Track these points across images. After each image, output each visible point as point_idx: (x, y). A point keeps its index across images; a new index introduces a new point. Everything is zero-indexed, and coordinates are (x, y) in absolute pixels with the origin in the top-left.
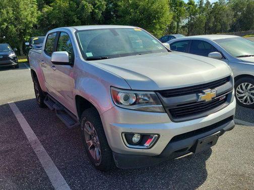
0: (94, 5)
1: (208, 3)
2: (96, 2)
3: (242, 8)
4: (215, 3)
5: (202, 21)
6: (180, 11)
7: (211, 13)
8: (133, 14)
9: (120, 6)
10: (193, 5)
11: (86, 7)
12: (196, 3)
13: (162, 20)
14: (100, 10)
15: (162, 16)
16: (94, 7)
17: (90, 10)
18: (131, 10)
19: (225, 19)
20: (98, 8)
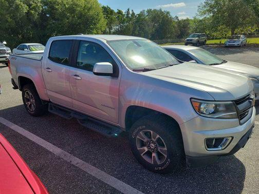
0: (29, 5)
1: (133, 14)
2: (31, 2)
3: (159, 21)
4: (138, 14)
5: (129, 29)
6: (112, 19)
7: (136, 22)
8: (71, 18)
9: (57, 9)
10: (122, 14)
11: (20, 7)
12: (123, 13)
13: (98, 26)
14: (36, 11)
15: (98, 23)
16: (29, 7)
17: (25, 11)
18: (68, 14)
19: (147, 28)
20: (34, 8)
